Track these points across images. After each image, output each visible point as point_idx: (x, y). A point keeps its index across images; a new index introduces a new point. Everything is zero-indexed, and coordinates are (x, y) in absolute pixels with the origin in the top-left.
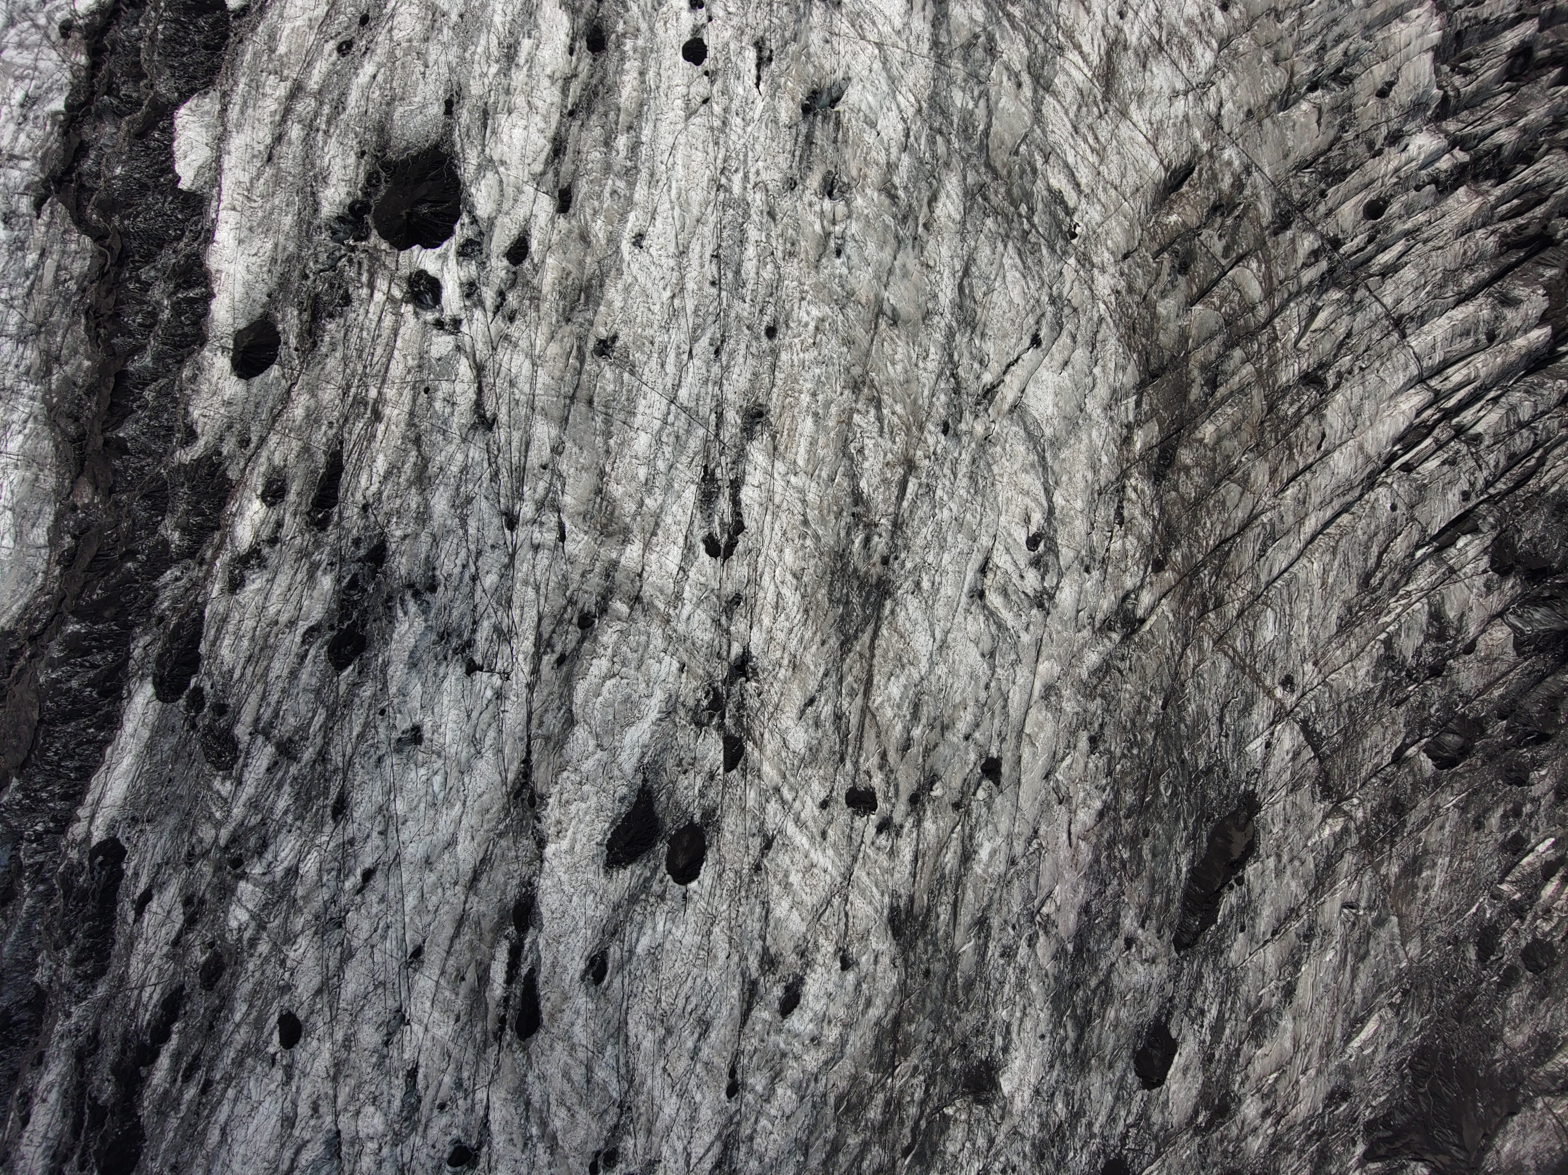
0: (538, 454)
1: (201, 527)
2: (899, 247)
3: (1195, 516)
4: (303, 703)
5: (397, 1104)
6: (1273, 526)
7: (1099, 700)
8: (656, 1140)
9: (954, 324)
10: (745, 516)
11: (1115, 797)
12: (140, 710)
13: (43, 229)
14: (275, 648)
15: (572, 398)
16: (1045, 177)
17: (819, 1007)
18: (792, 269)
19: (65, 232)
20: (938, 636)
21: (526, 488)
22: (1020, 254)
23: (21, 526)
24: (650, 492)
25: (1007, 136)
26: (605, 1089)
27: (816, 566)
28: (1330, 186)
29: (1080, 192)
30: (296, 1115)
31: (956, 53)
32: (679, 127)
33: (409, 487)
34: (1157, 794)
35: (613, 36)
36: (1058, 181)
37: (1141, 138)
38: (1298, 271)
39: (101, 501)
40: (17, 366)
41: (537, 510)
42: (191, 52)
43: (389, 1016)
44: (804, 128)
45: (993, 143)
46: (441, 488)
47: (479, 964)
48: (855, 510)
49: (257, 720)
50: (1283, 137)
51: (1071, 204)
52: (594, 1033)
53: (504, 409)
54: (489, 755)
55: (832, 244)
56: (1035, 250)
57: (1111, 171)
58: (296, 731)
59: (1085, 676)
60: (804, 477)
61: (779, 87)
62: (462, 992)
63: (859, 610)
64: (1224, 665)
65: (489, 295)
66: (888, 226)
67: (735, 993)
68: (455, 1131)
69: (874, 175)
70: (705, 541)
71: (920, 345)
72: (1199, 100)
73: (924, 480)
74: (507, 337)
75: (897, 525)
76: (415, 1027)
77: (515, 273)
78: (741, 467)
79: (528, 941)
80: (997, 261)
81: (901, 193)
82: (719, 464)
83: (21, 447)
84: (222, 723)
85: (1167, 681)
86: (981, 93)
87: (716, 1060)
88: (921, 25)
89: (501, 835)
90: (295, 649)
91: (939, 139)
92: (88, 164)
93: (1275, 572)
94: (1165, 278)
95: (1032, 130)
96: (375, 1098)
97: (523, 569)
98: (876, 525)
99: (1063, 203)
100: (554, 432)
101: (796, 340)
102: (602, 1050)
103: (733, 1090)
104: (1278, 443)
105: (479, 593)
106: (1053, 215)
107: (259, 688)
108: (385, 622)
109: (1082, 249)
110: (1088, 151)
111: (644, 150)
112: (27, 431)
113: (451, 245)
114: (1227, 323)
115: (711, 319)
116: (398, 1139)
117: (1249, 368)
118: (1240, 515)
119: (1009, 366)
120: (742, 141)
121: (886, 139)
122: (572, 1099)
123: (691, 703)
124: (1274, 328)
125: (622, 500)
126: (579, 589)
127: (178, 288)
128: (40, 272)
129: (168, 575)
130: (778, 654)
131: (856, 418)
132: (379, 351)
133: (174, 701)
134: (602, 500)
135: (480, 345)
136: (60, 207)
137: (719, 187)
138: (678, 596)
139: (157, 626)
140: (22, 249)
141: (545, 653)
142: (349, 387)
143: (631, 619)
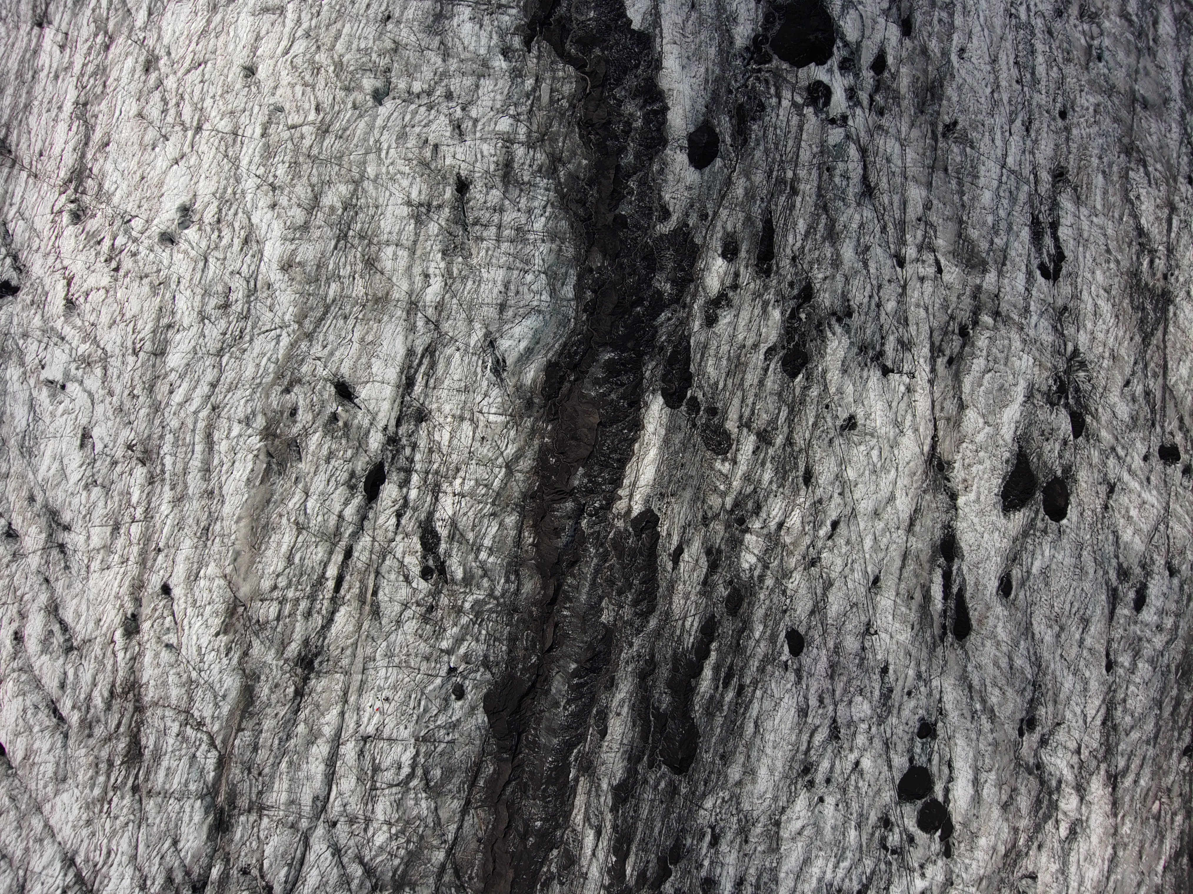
0: (914, 210)
1: (683, 279)
2: (1139, 55)
4: (770, 403)
5: (877, 693)
8: (1060, 707)
9: (1184, 108)
10: (1064, 248)
12: (656, 416)
13: (535, 60)
14: (746, 365)
15: (933, 168)
17: (1159, 604)
18: (1070, 70)
19: (552, 63)
21: (908, 237)
23: (554, 285)
26: (1023, 673)
27: (1119, 282)
30: (808, 706)
33: (824, 241)
39: (609, 264)
40: (530, 166)
41: (918, 252)
43: (863, 629)
46: (847, 241)
47: (923, 586)
48: (1140, 240)
49: (741, 417)
52: (1011, 633)
53: (884, 180)
54: (909, 433)
55: (1094, 53)
58: (769, 423)
60: (1102, 217)
62: (914, 608)
63: (1152, 314)
65: (864, 97)
66: (1130, 41)
67: (1104, 597)
68: (920, 712)
70: (1039, 268)
71: (1165, 122)
73: (1183, 217)
74: (880, 127)
75: (1170, 251)
76: (883, 635)
77: (878, 81)
79: (955, 568)
81: (1134, 18)
82: (1041, 211)
83: (545, 226)
84: (716, 421)
87: (1097, 646)
89: (924, 492)
90: (760, 365)
92: (562, 11)
96: (861, 690)
97: (914, 295)
98: (1156, 251)
100: (924, 193)
101: (1082, 120)
102: (1017, 645)
103: (1110, 666)
105: (883, 316)
107: (739, 394)
108: (819, 341)
112: (547, 214)
113: (834, 61)
115: (1020, 107)
116: (881, 721)
122: (1002, 681)
123: (1044, 388)
125: (978, 240)
126: (957, 308)
127: (646, 103)
128: (537, 94)
129: (663, 316)
130: (1101, 349)
131: (1131, 174)
132: (790, 143)
133: (679, 407)
134: (964, 241)
135: (862, 134)
136: (544, 44)
137: (1011, 15)
138: (1027, 310)
139: (659, 354)
140: (520, 76)
141: (938, 357)
142: (771, 171)
143: (995, 328)
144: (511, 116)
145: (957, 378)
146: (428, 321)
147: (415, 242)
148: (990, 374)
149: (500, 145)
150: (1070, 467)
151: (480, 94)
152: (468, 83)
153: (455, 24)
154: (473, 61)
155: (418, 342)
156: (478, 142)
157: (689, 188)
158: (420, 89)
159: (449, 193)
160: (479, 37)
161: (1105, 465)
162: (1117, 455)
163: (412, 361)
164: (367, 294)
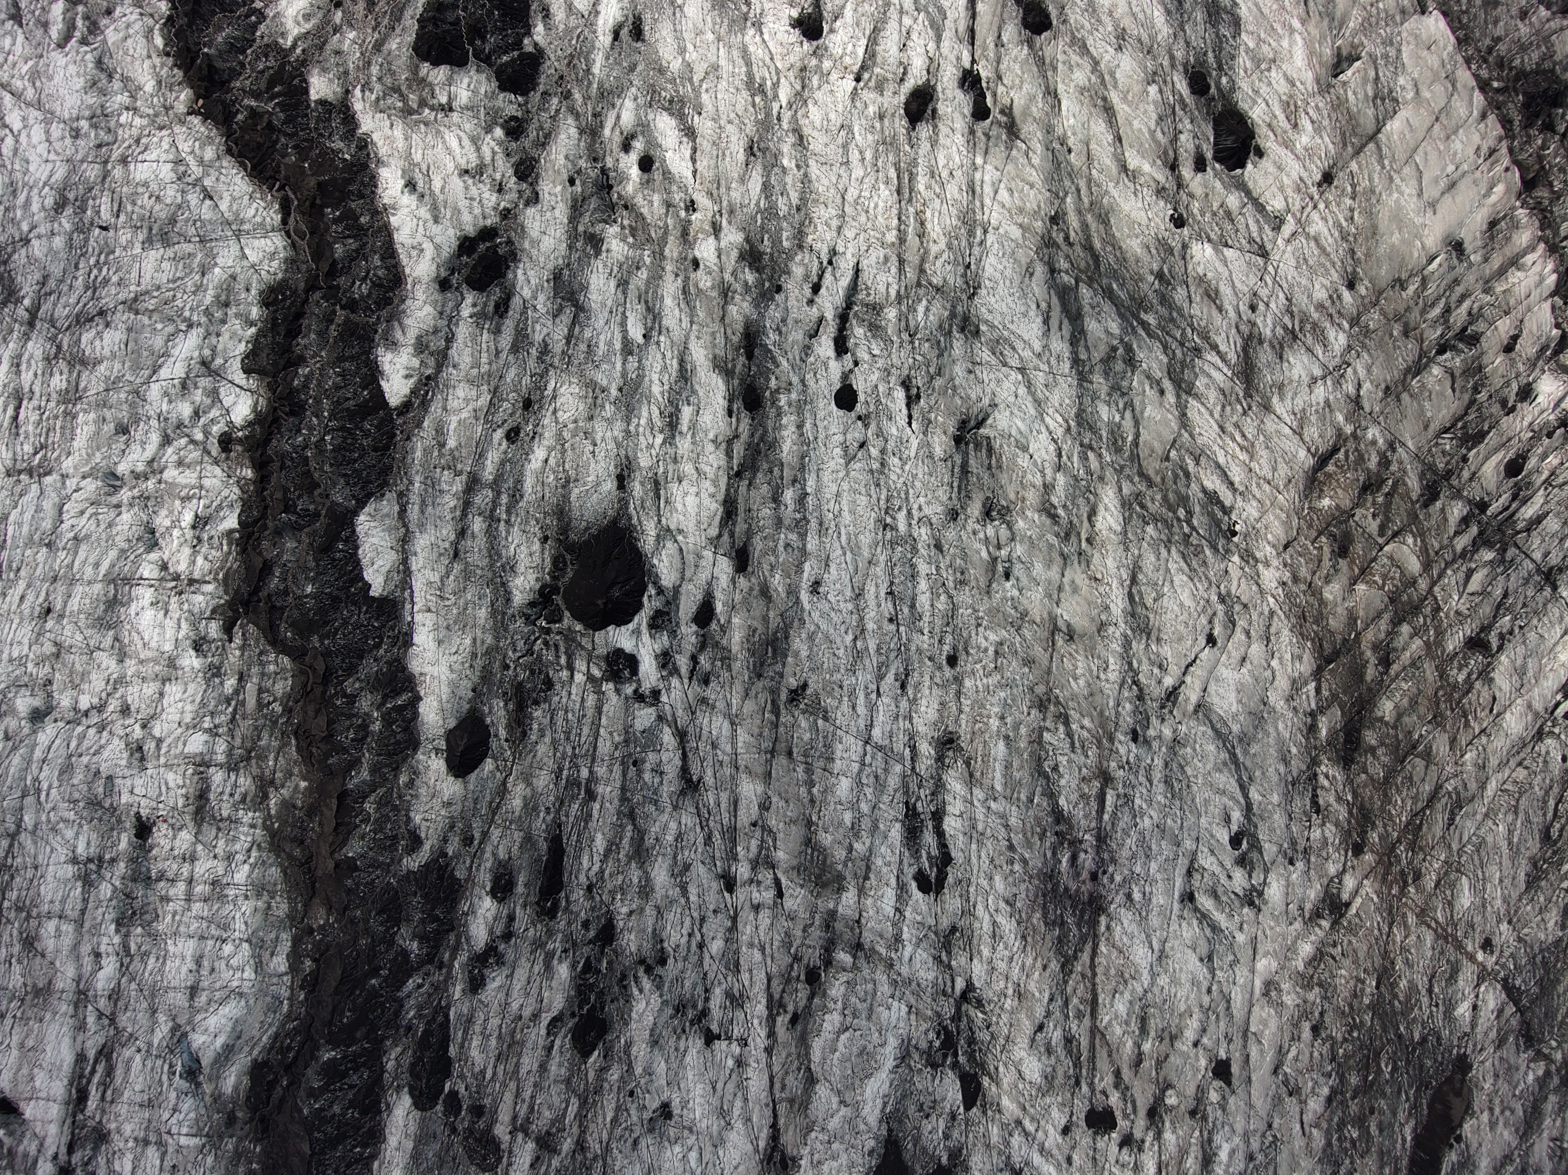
0: (748, 813)
1: (437, 932)
2: (1065, 564)
3: (1385, 795)
4: (555, 1095)
6: (1458, 794)
7: (1317, 990)
9: (1129, 632)
10: (951, 847)
11: (1341, 1081)
12: (401, 1123)
13: (237, 653)
14: (522, 1043)
15: (772, 752)
16: (1198, 479)
18: (964, 597)
19: (261, 653)
20: (1156, 946)
21: (739, 849)
22: (1184, 558)
23: (260, 956)
24: (857, 836)
25: (1156, 444)
27: (1027, 890)
28: (1470, 450)
29: (1235, 490)
31: (1097, 368)
32: (841, 474)
33: (629, 862)
34: (1379, 1071)
35: (767, 394)
36: (1213, 482)
37: (1287, 431)
38: (1451, 539)
39: (336, 920)
40: (231, 795)
41: (753, 869)
42: (361, 457)
44: (958, 459)
45: (1143, 452)
46: (660, 859)
48: (1057, 828)
49: (515, 1118)
50: (1422, 409)
51: (1228, 503)
53: (709, 772)
54: (739, 1125)
55: (1000, 568)
56: (1198, 551)
57: (1262, 467)
58: (553, 1122)
59: (1301, 967)
60: (1004, 801)
61: (930, 422)
63: (1074, 929)
64: (1429, 938)
65: (682, 662)
66: (1052, 545)
69: (1032, 497)
70: (915, 878)
71: (1099, 657)
72: (1338, 383)
73: (1121, 791)
74: (704, 700)
75: (1102, 839)
77: (704, 636)
78: (940, 797)
80: (1163, 567)
81: (1061, 512)
82: (919, 798)
83: (249, 876)
84: (481, 1125)
85: (1378, 961)
86: (1126, 404)
88: (1060, 346)
90: (541, 1042)
91: (1090, 454)
92: (274, 583)
93: (1465, 838)
94: (1327, 563)
95: (1180, 435)
97: (746, 930)
98: (1081, 842)
99: (1219, 502)
100: (760, 789)
101: (978, 666)
104: (1453, 710)
105: (707, 960)
106: (1211, 515)
107: (513, 1085)
108: (622, 1002)
109: (1244, 545)
110: (1238, 449)
111: (810, 499)
112: (252, 860)
113: (642, 618)
114: (1392, 600)
115: (893, 655)
117: (1417, 643)
118: (1428, 788)
119: (1187, 667)
120: (902, 480)
121: (1039, 461)
123: (924, 1044)
124: (1436, 599)
125: (832, 847)
126: (803, 944)
127: (385, 698)
128: (241, 697)
129: (410, 984)
130: (1002, 984)
131: (1047, 736)
132: (586, 731)
133: (431, 1108)
134: (813, 850)
135: (680, 713)
136: (251, 628)
137: (885, 526)
138: (898, 939)
139: (406, 1035)
140: (218, 675)
141: (778, 1014)
142: (561, 770)
143: (855, 968)
144: (206, 731)
145: (804, 1042)
146: (101, 1015)
147: (83, 912)
148: (847, 1034)
149: (190, 771)
150: (960, 1150)
151: (165, 705)
152: (150, 692)
153: (133, 613)
154: (156, 661)
155: (89, 1044)
156: (162, 770)
157: (449, 804)
158: (88, 705)
159: (125, 841)
160: (162, 626)
161: (1007, 1144)
162: (1024, 1130)
163: (83, 1069)
164: (25, 985)
